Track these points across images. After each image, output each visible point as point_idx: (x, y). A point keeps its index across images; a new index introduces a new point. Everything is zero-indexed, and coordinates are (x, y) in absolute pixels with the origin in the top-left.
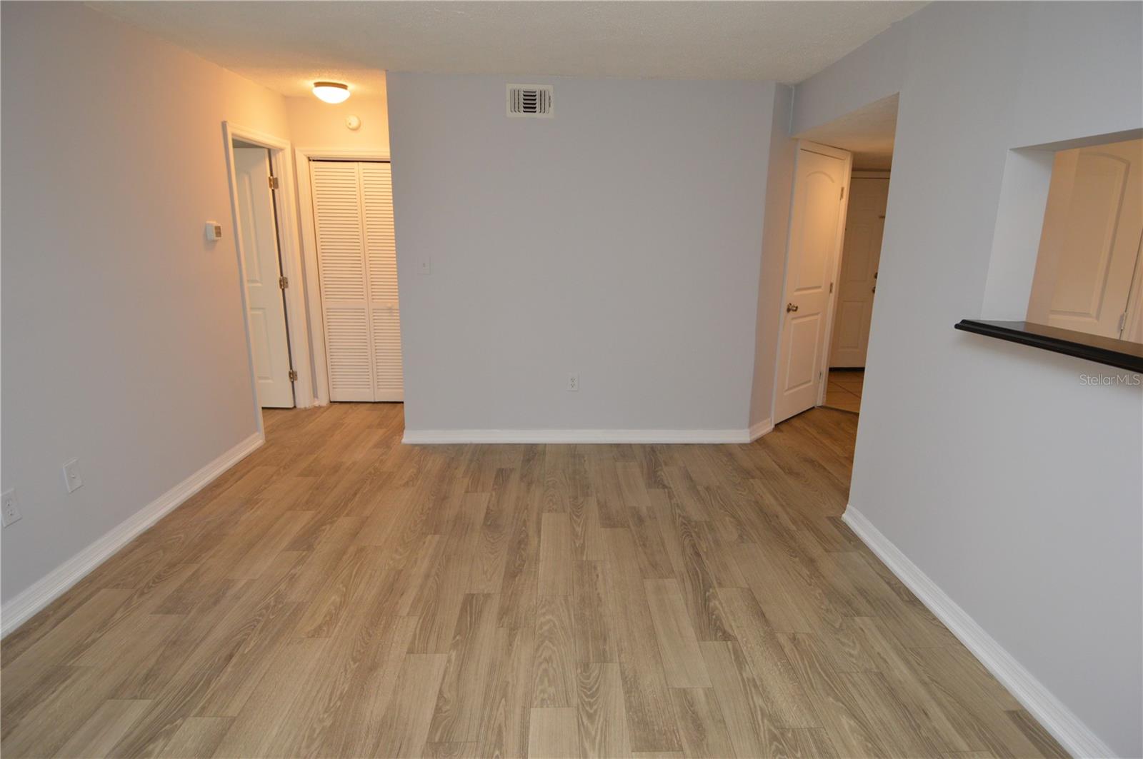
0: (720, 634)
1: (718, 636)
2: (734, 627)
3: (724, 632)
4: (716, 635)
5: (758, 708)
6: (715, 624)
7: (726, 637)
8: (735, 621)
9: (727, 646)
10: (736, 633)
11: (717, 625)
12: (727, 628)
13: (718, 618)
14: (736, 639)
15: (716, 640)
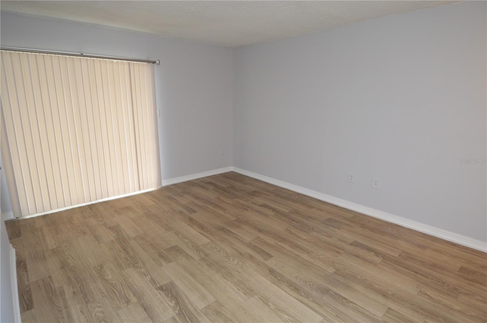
0: (164, 288)
1: (165, 286)
2: (158, 294)
3: (162, 290)
4: (166, 286)
5: (143, 268)
6: (168, 292)
7: (161, 288)
8: (159, 298)
9: (159, 284)
10: (157, 292)
11: (167, 292)
12: (162, 293)
13: (167, 295)
14: (156, 289)
15: (165, 285)
